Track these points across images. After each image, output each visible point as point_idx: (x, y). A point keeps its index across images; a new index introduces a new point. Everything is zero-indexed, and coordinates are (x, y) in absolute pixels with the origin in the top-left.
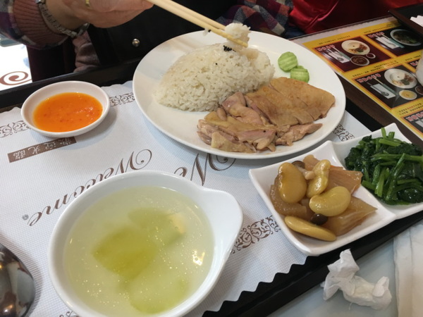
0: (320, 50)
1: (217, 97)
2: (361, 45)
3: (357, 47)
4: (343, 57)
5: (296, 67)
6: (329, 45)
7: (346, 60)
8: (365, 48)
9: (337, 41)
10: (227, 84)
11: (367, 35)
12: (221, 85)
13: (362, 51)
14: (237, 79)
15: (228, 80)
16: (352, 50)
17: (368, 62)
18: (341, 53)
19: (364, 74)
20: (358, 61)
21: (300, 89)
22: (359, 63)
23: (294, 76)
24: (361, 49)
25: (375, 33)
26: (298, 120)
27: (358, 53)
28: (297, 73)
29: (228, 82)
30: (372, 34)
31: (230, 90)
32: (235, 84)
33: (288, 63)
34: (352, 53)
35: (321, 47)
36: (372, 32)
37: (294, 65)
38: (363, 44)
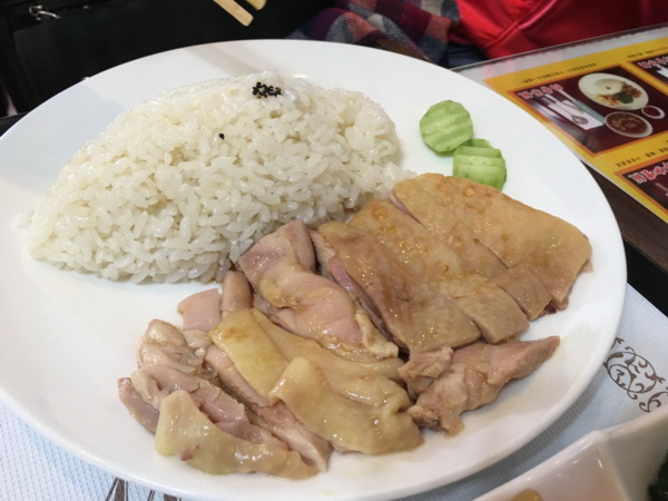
0: (528, 96)
1: (222, 238)
2: (625, 86)
3: (616, 89)
4: (585, 115)
5: (470, 143)
6: (547, 85)
7: (594, 122)
8: (635, 93)
9: (567, 74)
10: (255, 198)
11: (635, 63)
12: (234, 202)
13: (630, 101)
14: (287, 183)
15: (259, 186)
16: (606, 97)
17: (650, 128)
18: (579, 103)
19: (645, 160)
20: (623, 124)
21: (482, 212)
22: (628, 130)
23: (465, 168)
24: (626, 95)
25: (653, 59)
26: (478, 327)
27: (620, 105)
28: (471, 159)
29: (260, 192)
30: (646, 60)
31: (265, 218)
32: (283, 199)
33: (448, 131)
34: (607, 104)
35: (529, 90)
36: (646, 56)
37: (464, 138)
38: (629, 82)
